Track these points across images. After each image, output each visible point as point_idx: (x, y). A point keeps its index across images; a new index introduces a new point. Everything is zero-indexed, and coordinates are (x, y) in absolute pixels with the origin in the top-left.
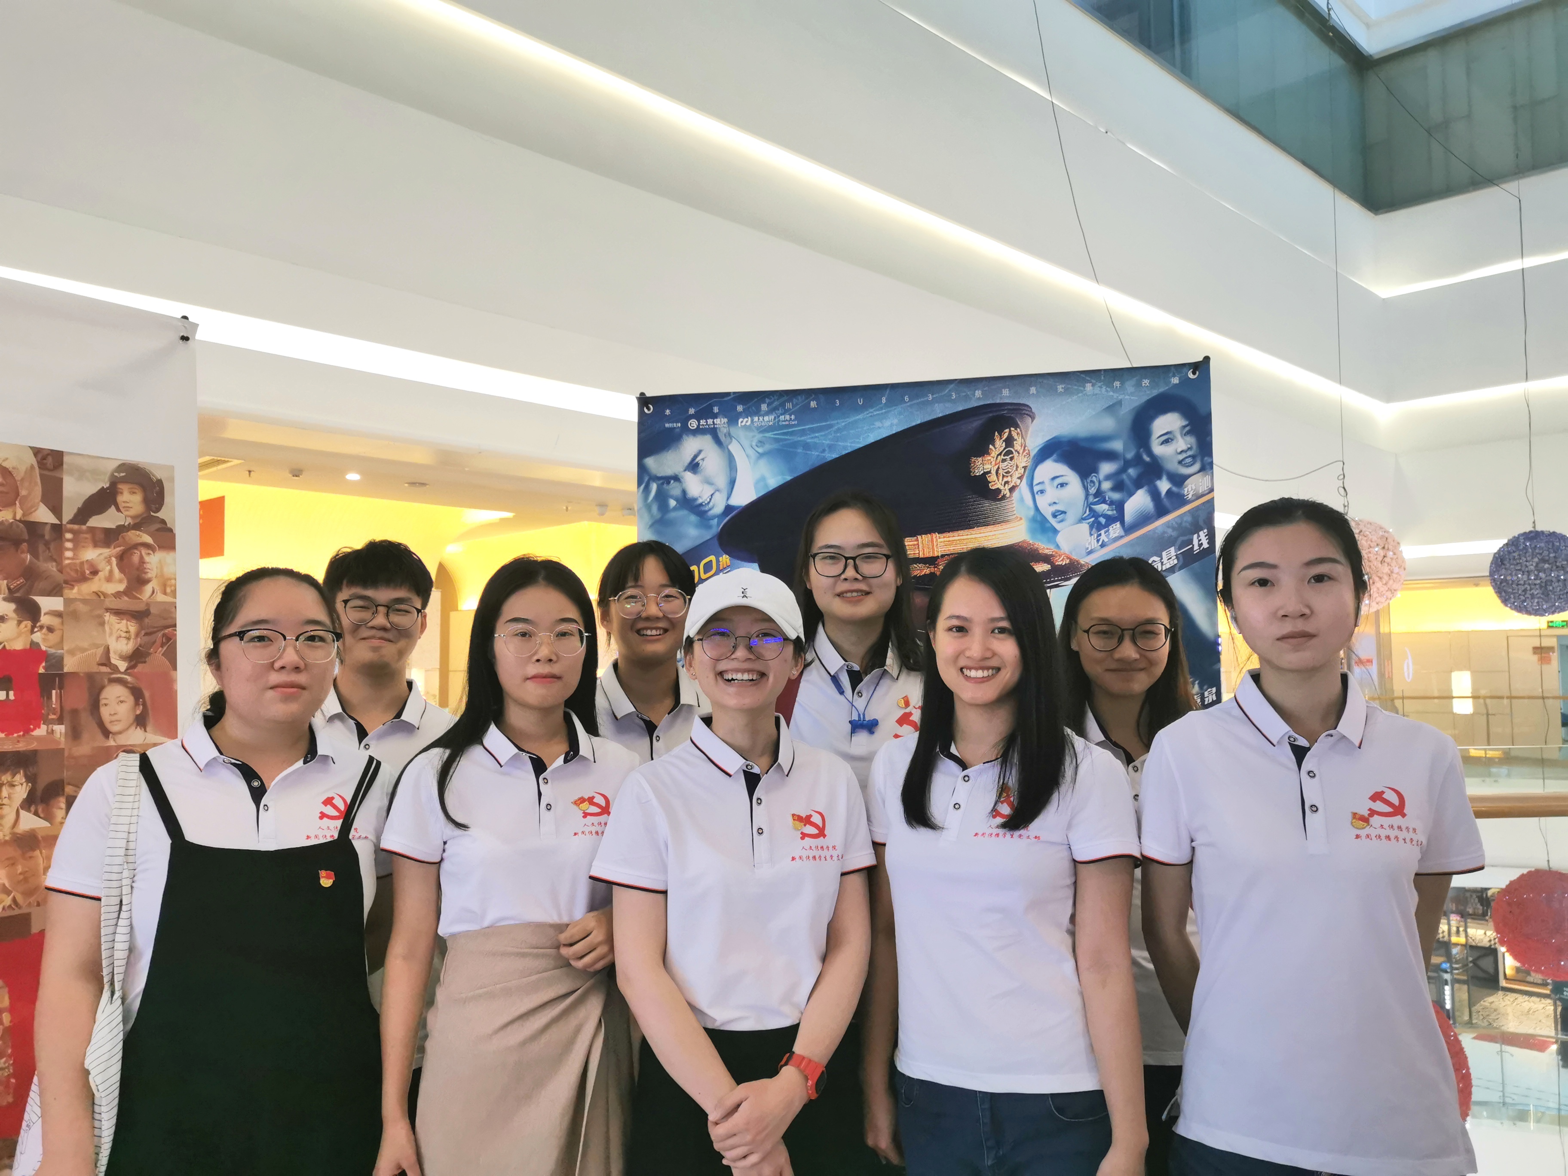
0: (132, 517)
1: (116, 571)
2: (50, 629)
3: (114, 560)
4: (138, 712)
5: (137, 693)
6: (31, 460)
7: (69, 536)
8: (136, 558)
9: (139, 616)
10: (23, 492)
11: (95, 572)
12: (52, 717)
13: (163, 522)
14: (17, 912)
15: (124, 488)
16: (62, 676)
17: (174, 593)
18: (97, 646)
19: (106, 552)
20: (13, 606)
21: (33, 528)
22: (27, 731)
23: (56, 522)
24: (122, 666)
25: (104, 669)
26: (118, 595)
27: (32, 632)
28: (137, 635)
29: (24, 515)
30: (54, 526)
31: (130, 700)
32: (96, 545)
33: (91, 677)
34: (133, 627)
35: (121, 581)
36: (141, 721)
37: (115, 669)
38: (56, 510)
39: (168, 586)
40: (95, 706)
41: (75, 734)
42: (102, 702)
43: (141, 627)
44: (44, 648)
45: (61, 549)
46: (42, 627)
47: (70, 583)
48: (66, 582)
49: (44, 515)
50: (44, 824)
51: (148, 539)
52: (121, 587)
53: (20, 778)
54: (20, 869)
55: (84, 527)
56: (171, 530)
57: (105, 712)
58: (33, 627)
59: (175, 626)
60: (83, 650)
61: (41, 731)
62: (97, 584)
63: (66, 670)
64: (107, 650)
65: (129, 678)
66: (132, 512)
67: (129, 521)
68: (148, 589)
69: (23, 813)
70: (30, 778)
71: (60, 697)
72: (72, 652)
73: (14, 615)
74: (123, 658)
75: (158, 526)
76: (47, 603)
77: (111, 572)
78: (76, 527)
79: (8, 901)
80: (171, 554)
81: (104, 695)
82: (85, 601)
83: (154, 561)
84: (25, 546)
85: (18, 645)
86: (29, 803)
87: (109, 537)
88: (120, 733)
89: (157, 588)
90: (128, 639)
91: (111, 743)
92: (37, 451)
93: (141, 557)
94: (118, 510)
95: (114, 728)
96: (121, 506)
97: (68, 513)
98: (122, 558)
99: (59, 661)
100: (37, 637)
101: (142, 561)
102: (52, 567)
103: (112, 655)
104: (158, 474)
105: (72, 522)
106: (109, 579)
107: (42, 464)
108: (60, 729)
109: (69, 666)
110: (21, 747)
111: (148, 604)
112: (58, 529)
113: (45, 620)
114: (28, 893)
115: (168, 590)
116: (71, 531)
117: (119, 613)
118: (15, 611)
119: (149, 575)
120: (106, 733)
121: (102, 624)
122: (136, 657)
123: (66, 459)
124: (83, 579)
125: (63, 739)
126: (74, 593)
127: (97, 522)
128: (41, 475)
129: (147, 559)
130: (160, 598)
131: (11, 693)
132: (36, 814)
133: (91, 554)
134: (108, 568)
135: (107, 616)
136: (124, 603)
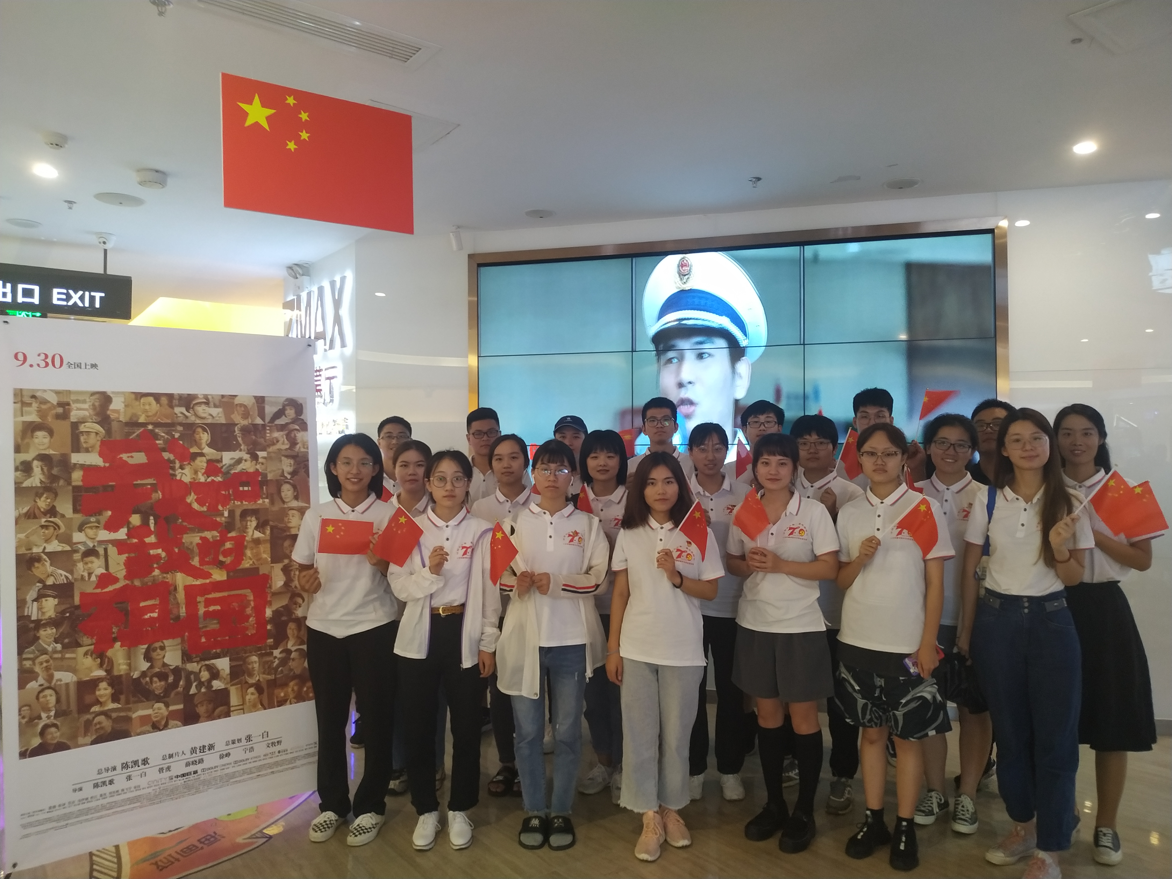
0: (292, 419)
1: (286, 440)
2: (262, 464)
3: (285, 437)
4: (295, 494)
5: (294, 487)
6: (254, 401)
7: (268, 428)
8: (293, 435)
9: (294, 457)
10: (251, 413)
11: (278, 441)
12: (264, 496)
13: (303, 420)
14: (254, 566)
15: (287, 408)
16: (267, 481)
17: (307, 448)
18: (279, 469)
19: (281, 433)
20: (249, 456)
21: (255, 426)
22: (256, 502)
23: (263, 423)
24: (289, 477)
25: (282, 478)
26: (286, 449)
27: (256, 465)
28: (294, 464)
29: (252, 422)
30: (262, 424)
31: (292, 490)
32: (278, 431)
33: (277, 481)
34: (292, 462)
35: (287, 444)
36: (296, 498)
37: (286, 478)
38: (263, 419)
39: (305, 445)
40: (279, 492)
41: (272, 502)
42: (282, 490)
43: (295, 461)
44: (260, 471)
45: (265, 433)
46: (259, 463)
47: (269, 446)
48: (268, 446)
49: (259, 421)
50: (263, 535)
51: (297, 427)
52: (288, 447)
53: (253, 519)
54: (255, 551)
55: (273, 424)
56: (306, 423)
57: (283, 494)
58: (257, 463)
59: (308, 461)
60: (274, 471)
61: (260, 501)
62: (279, 446)
63: (268, 479)
64: (283, 471)
65: (291, 481)
66: (291, 417)
67: (290, 421)
68: (298, 446)
69: (255, 531)
70: (257, 519)
71: (266, 489)
72: (270, 472)
73: (249, 459)
74: (289, 474)
75: (301, 422)
76: (261, 454)
77: (284, 441)
78: (270, 424)
79: (251, 562)
80: (306, 432)
81: (282, 488)
82: (274, 452)
83: (300, 436)
84: (252, 433)
85: (251, 470)
86: (256, 528)
87: (282, 428)
88: (288, 502)
89: (301, 446)
90: (291, 466)
91: (286, 506)
92: (255, 397)
93: (295, 434)
94: (286, 417)
95: (286, 500)
96: (287, 415)
97: (268, 419)
98: (288, 435)
99: (265, 476)
100: (258, 467)
101: (295, 436)
102: (262, 440)
103: (285, 472)
104: (300, 401)
105: (269, 423)
106: (283, 444)
107: (257, 402)
108: (267, 501)
109: (270, 477)
110: (254, 507)
111: (298, 453)
112: (264, 426)
113: (260, 460)
114: (258, 560)
115: (306, 447)
116: (268, 426)
117: (287, 456)
118: (250, 458)
119: (298, 441)
120: (284, 502)
121: (281, 461)
122: (294, 473)
123: (266, 399)
124: (274, 444)
125: (268, 505)
126: (271, 449)
127: (279, 422)
128: (258, 407)
129: (297, 435)
130: (302, 450)
131: (250, 488)
132: (260, 532)
133: (276, 434)
134: (283, 439)
135: (283, 458)
136: (289, 452)
